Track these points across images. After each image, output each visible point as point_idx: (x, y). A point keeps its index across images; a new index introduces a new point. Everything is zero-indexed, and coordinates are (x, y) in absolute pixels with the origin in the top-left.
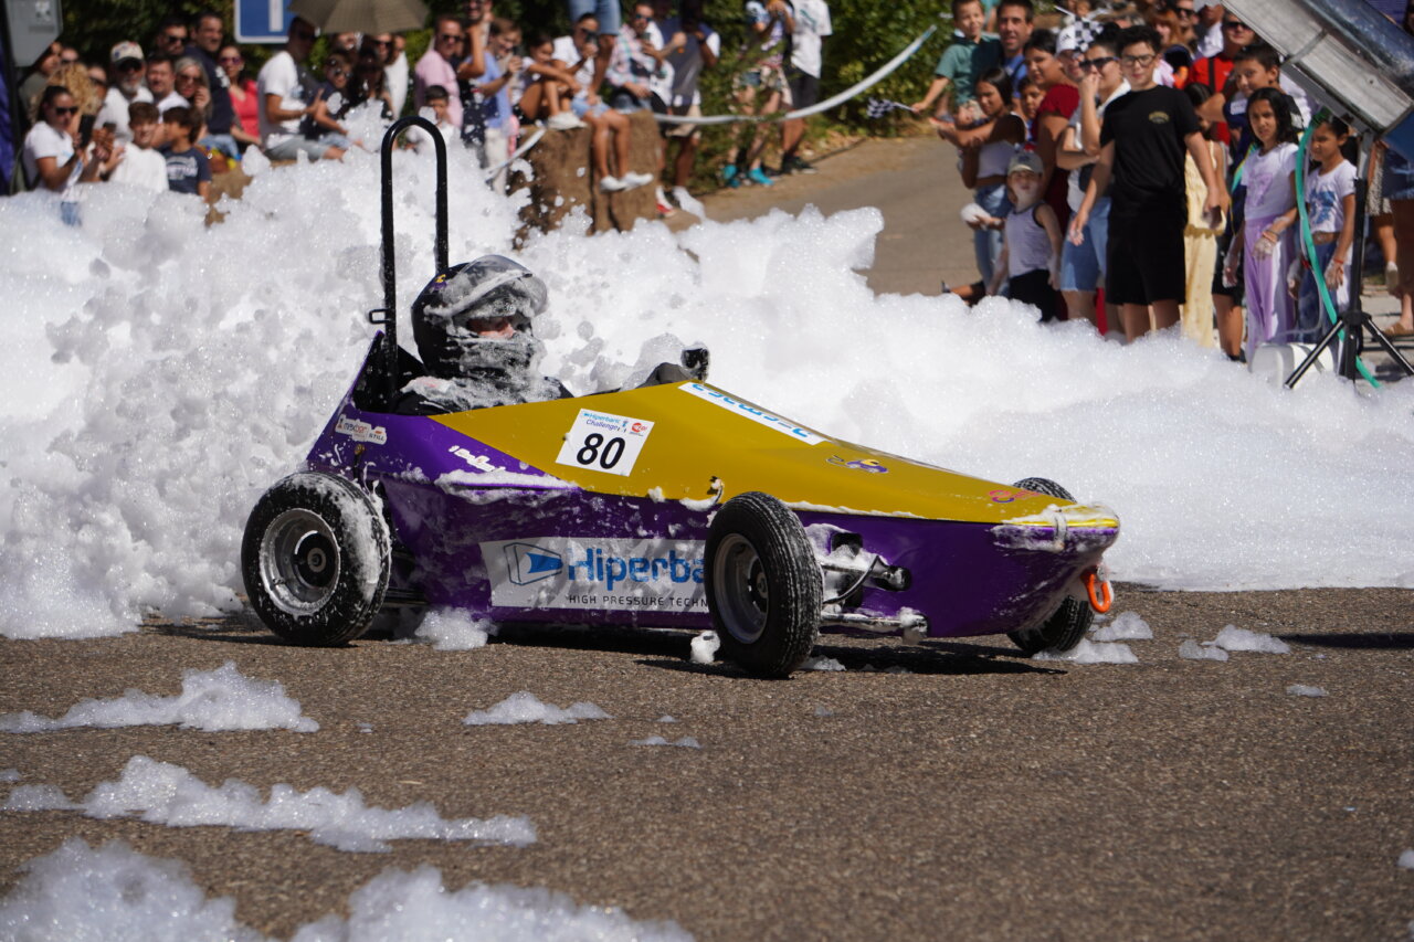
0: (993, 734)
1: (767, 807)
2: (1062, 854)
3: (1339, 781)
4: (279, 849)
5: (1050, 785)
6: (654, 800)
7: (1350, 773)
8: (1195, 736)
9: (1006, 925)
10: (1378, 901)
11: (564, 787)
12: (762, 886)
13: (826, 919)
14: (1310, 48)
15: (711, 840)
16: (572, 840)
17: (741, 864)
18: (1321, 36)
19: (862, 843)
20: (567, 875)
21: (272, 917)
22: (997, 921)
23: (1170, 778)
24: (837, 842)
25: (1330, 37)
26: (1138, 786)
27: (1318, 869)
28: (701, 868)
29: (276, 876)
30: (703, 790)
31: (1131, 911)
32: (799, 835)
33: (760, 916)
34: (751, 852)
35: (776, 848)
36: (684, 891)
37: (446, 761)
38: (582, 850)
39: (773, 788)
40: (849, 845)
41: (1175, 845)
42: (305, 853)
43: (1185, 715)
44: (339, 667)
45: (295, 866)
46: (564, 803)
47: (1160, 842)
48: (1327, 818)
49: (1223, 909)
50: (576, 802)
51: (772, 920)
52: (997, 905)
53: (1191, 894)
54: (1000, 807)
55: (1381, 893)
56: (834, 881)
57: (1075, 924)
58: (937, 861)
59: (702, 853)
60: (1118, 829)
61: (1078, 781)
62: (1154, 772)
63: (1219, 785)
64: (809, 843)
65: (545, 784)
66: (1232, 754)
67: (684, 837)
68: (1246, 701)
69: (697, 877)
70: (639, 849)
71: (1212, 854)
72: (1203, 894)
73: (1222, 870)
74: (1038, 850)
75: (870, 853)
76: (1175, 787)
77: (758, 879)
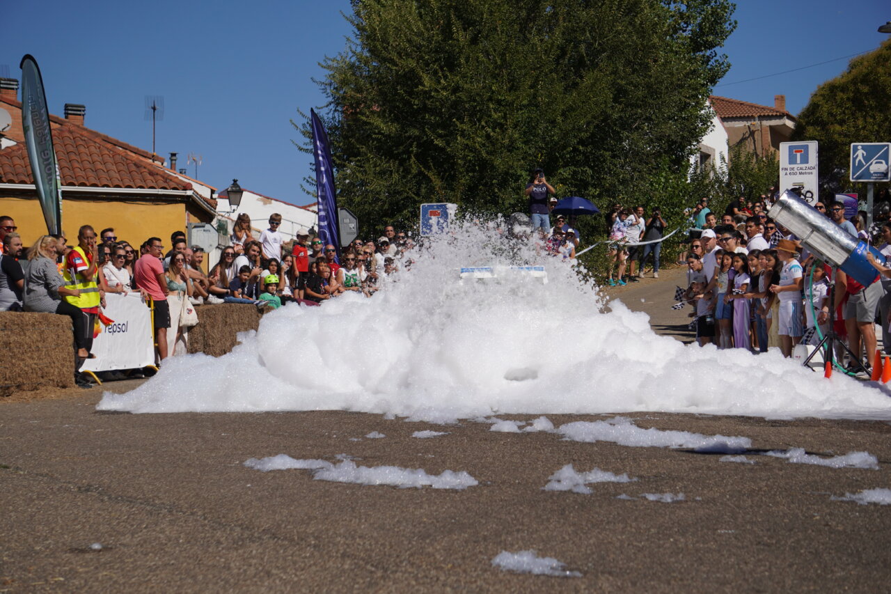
0: (685, 487)
1: (597, 513)
2: (705, 531)
3: (814, 504)
4: (415, 526)
5: (705, 506)
6: (555, 511)
7: (817, 501)
8: (761, 488)
9: (681, 555)
10: (821, 547)
11: (521, 506)
12: (591, 541)
13: (614, 553)
14: (809, 236)
15: (574, 525)
16: (522, 524)
17: (584, 533)
18: (812, 232)
19: (631, 526)
20: (519, 536)
21: (409, 550)
22: (678, 554)
23: (750, 503)
24: (621, 526)
25: (815, 233)
26: (738, 507)
27: (801, 535)
28: (569, 535)
29: (412, 535)
30: (574, 507)
31: (729, 550)
32: (608, 523)
33: (589, 552)
34: (589, 529)
35: (598, 528)
36: (561, 542)
37: (479, 496)
38: (526, 528)
39: (600, 507)
40: (626, 527)
41: (748, 527)
42: (424, 527)
43: (758, 481)
44: (443, 462)
45: (420, 532)
46: (521, 511)
47: (743, 526)
48: (807, 517)
49: (763, 550)
50: (526, 511)
51: (593, 553)
52: (678, 548)
53: (752, 544)
54: (685, 514)
55: (823, 544)
56: (618, 539)
57: (707, 555)
58: (658, 533)
59: (570, 530)
60: (729, 521)
61: (715, 505)
62: (744, 501)
63: (768, 506)
64: (611, 526)
65: (515, 504)
66: (775, 495)
67: (564, 523)
68: (782, 476)
69: (567, 538)
70: (547, 528)
71: (762, 530)
72: (757, 545)
73: (765, 536)
74: (697, 529)
75: (633, 530)
76: (751, 507)
77: (590, 539)
